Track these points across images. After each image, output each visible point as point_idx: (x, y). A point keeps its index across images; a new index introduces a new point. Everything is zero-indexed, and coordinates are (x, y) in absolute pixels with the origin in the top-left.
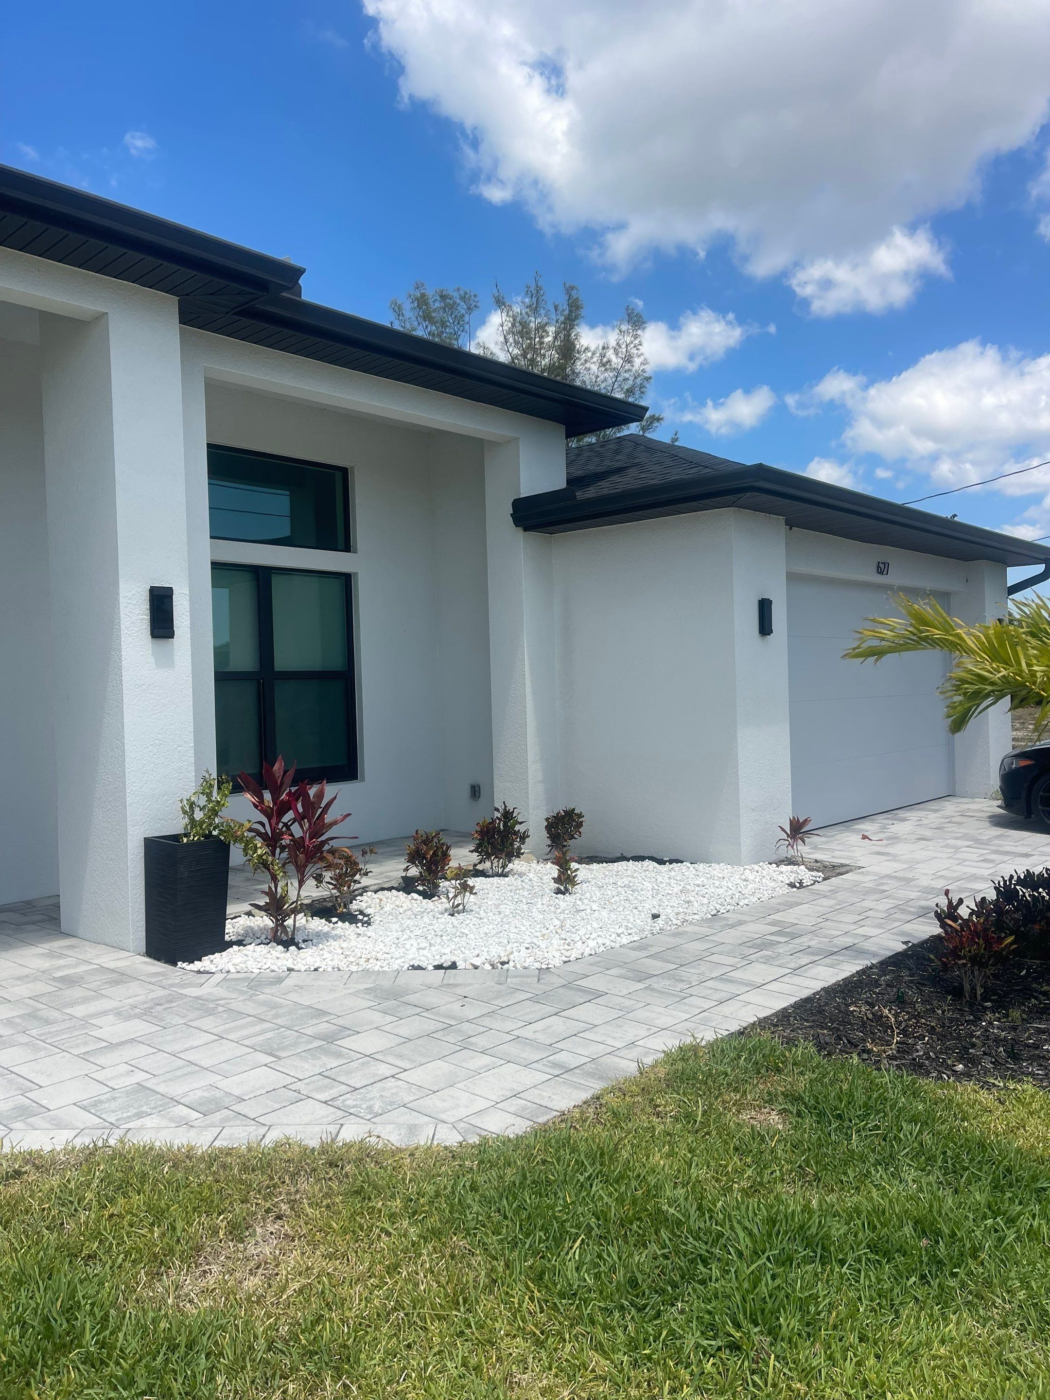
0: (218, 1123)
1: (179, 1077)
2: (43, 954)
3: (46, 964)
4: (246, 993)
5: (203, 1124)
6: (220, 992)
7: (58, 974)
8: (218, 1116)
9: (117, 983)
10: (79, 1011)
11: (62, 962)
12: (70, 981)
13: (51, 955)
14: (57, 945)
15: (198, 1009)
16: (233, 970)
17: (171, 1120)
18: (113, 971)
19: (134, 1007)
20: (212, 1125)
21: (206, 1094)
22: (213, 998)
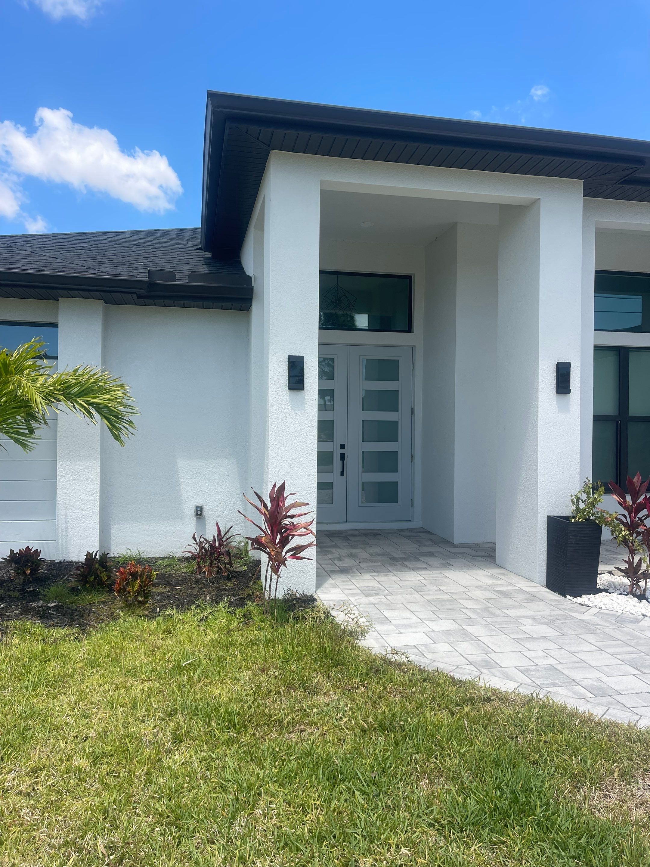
0: (605, 704)
1: (577, 668)
2: (488, 575)
3: (490, 582)
4: (615, 624)
5: (595, 702)
6: (596, 620)
7: (498, 589)
8: (605, 700)
9: (532, 601)
10: (512, 613)
11: (499, 582)
12: (505, 594)
13: (492, 577)
14: (496, 571)
15: (583, 628)
16: (603, 607)
17: (575, 693)
18: (528, 593)
19: (543, 617)
20: (601, 704)
21: (595, 683)
22: (592, 623)
